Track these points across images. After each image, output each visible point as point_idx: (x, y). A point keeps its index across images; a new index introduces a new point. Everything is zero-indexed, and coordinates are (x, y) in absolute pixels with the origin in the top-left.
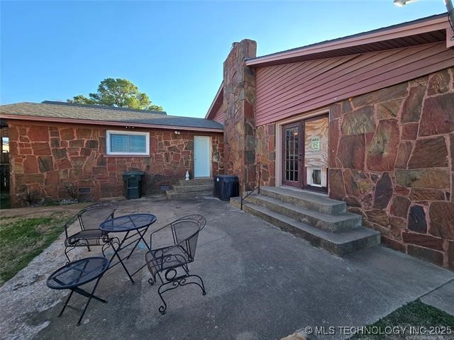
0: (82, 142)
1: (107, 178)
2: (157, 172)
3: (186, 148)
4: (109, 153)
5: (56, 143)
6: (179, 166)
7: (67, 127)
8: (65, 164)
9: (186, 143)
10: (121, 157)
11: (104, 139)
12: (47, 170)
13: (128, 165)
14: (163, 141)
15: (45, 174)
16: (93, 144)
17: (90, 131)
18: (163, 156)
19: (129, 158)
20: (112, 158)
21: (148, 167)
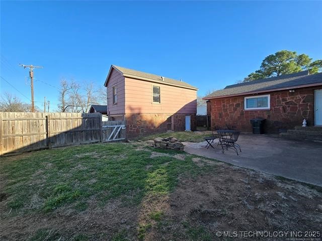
0: (233, 105)
1: (244, 122)
2: (276, 120)
3: (304, 102)
4: (246, 109)
5: (224, 106)
6: (296, 115)
7: (228, 99)
8: (227, 115)
9: (303, 98)
10: (252, 111)
11: (243, 102)
12: (221, 117)
13: (256, 114)
14: (281, 99)
15: (220, 119)
16: (238, 105)
17: (236, 99)
18: (281, 109)
19: (256, 111)
20: (247, 112)
21: (269, 116)
